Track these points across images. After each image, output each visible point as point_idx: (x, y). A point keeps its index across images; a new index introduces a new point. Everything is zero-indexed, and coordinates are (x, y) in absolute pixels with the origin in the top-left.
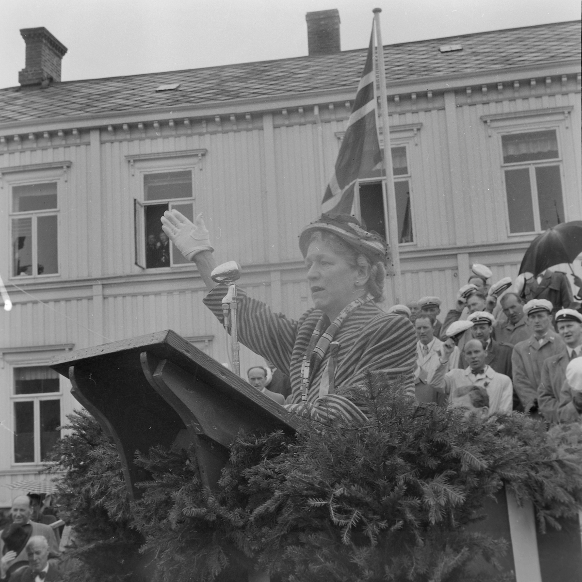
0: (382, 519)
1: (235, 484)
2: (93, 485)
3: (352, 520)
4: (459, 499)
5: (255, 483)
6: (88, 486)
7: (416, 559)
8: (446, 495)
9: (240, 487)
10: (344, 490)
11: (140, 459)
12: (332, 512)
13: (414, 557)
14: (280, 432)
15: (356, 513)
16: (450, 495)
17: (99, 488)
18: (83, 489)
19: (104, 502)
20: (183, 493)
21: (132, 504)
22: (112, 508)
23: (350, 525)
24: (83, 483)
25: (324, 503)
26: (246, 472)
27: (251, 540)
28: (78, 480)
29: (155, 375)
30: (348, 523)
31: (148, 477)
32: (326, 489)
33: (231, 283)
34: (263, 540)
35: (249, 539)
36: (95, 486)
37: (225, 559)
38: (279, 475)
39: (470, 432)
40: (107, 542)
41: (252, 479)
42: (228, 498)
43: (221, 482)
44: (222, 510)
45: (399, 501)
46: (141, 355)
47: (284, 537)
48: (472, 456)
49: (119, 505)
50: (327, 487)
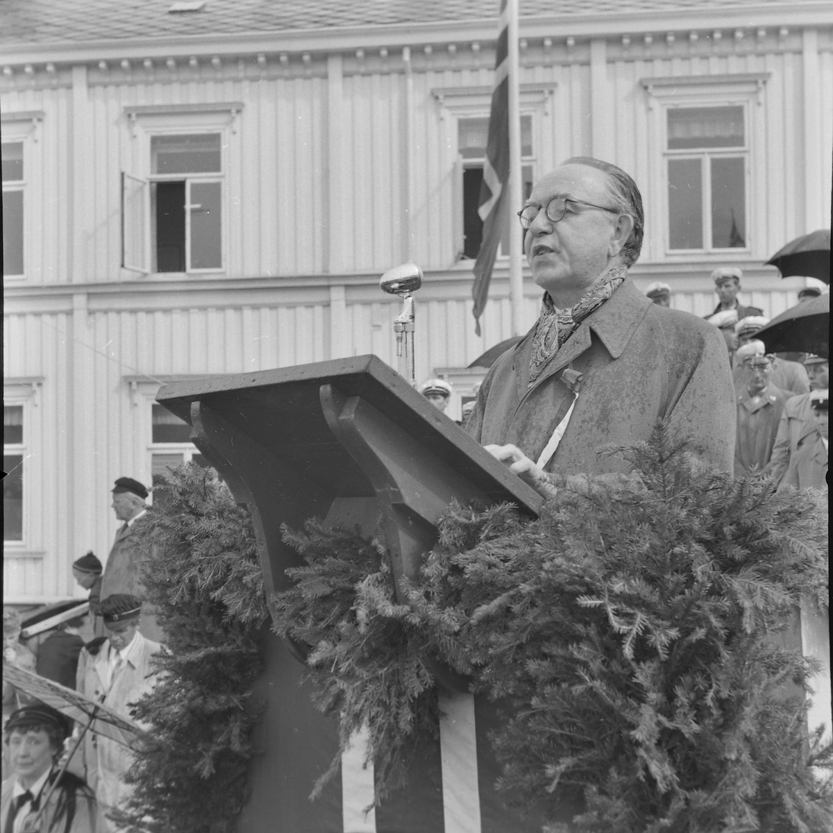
0: (673, 626)
1: (444, 574)
2: (201, 571)
3: (636, 626)
4: (784, 600)
5: (475, 573)
6: (194, 572)
7: (717, 680)
8: (765, 596)
9: (450, 579)
10: (624, 585)
11: (288, 537)
12: (611, 615)
13: (712, 676)
14: (511, 504)
15: (640, 617)
16: (771, 595)
17: (214, 575)
18: (186, 577)
19: (223, 594)
20: (369, 585)
21: (272, 598)
22: (235, 604)
23: (634, 631)
24: (185, 568)
25: (599, 602)
26: (459, 558)
27: (471, 650)
28: (178, 563)
29: (342, 418)
30: (631, 630)
31: (299, 561)
32: (598, 584)
33: (408, 294)
34: (491, 651)
35: (467, 650)
36: (206, 572)
37: (428, 675)
38: (506, 564)
39: (792, 512)
40: (219, 649)
41: (470, 568)
42: (433, 593)
43: (427, 571)
44: (432, 610)
45: (698, 603)
46: (322, 389)
47: (520, 647)
48: (802, 544)
49: (244, 601)
50: (599, 581)
